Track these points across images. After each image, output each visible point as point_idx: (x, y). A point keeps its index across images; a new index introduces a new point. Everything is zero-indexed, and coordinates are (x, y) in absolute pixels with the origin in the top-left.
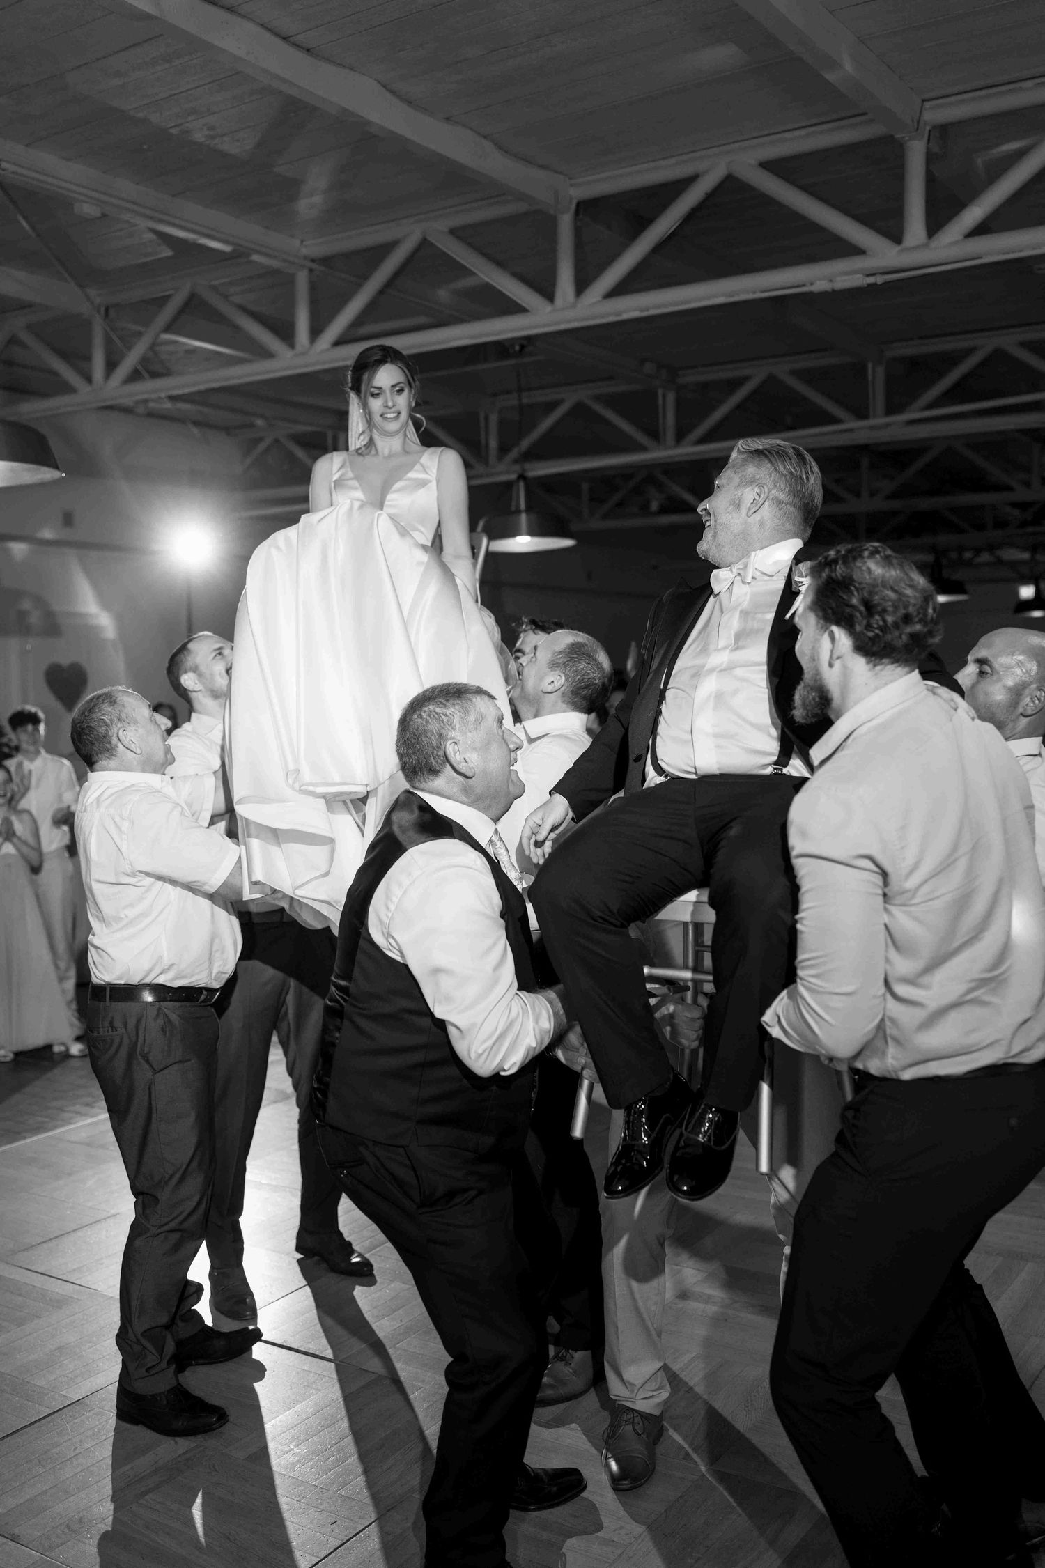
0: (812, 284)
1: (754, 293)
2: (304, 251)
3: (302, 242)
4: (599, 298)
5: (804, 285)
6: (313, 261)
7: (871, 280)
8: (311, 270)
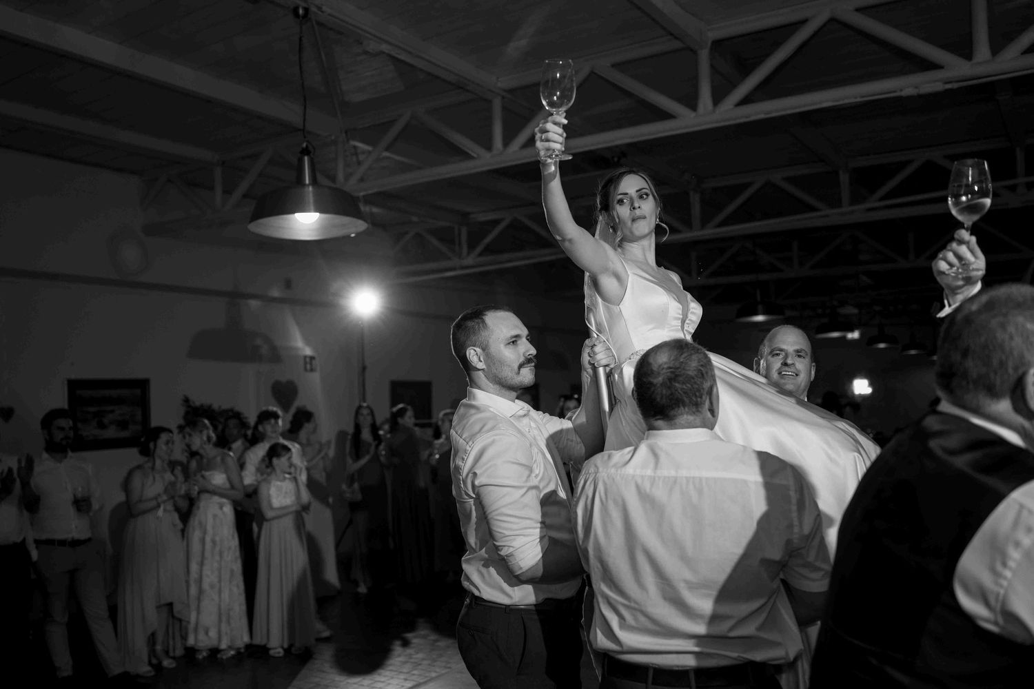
0: (901, 90)
1: (856, 98)
2: (499, 85)
3: (498, 78)
4: (732, 107)
5: (895, 92)
6: (505, 91)
7: (948, 86)
8: (503, 97)
